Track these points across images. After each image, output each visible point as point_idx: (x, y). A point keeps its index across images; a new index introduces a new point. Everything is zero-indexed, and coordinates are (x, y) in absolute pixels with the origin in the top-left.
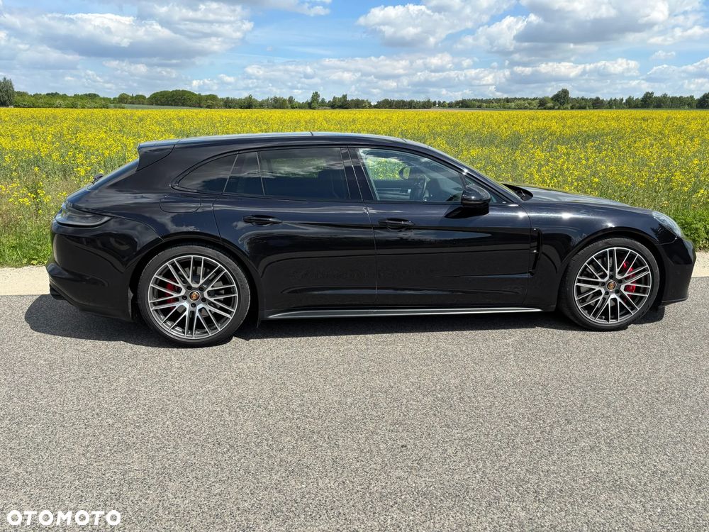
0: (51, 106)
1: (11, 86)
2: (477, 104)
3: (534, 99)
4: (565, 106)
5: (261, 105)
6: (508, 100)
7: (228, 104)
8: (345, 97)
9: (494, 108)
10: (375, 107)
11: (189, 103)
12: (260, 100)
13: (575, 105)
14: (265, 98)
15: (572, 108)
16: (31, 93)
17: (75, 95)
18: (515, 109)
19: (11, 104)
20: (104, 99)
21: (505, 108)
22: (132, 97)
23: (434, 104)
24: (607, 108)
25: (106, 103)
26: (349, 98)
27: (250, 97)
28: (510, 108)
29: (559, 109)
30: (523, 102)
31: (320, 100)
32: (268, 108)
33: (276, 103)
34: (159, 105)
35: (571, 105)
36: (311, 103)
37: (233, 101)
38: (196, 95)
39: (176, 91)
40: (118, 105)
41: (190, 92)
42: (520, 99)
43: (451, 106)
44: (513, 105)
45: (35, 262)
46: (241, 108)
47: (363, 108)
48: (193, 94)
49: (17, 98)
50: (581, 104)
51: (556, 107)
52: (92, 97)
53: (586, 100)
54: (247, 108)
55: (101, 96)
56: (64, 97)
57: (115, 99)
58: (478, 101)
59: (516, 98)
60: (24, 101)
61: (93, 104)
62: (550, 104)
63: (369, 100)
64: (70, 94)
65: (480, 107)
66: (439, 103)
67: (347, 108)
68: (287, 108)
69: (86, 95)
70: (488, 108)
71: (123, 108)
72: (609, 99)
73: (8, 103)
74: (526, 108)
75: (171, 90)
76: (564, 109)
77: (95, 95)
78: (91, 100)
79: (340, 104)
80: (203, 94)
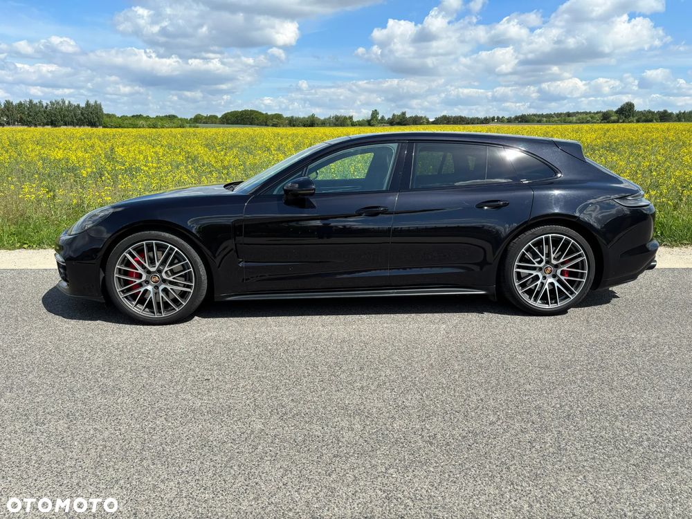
0: (135, 126)
1: (101, 109)
2: (537, 119)
3: (597, 113)
4: (631, 118)
5: (323, 123)
6: (569, 115)
7: (293, 122)
8: (404, 114)
9: (555, 123)
10: (433, 123)
11: (256, 122)
12: (322, 118)
13: (640, 118)
14: (327, 117)
15: (638, 121)
16: (119, 115)
17: (157, 116)
18: (576, 123)
19: (100, 125)
20: (181, 119)
21: (565, 122)
22: (206, 118)
23: (493, 119)
24: (675, 121)
25: (182, 123)
26: (408, 115)
27: (313, 116)
28: (571, 122)
29: (623, 122)
30: (584, 116)
31: (379, 118)
32: (330, 126)
33: (337, 121)
34: (229, 124)
35: (636, 118)
36: (371, 120)
37: (298, 119)
38: (263, 114)
39: (246, 111)
40: (193, 125)
41: (257, 112)
42: (581, 113)
43: (510, 121)
44: (574, 119)
45: (26, 246)
46: (304, 126)
47: (421, 124)
48: (261, 113)
49: (106, 120)
50: (647, 117)
51: (621, 121)
52: (171, 118)
53: (653, 113)
54: (309, 126)
55: (179, 117)
56: (148, 118)
57: (191, 119)
58: (539, 116)
59: (578, 113)
60: (111, 122)
61: (171, 125)
62: (613, 118)
63: (428, 117)
64: (153, 115)
65: (539, 122)
66: (498, 118)
67: (405, 125)
68: (348, 125)
69: (166, 116)
70: (548, 122)
71: (197, 127)
72: (678, 112)
73: (98, 124)
74: (588, 122)
75: (240, 110)
76: (629, 122)
77: (174, 116)
78: (171, 120)
79: (398, 120)
80: (269, 113)
